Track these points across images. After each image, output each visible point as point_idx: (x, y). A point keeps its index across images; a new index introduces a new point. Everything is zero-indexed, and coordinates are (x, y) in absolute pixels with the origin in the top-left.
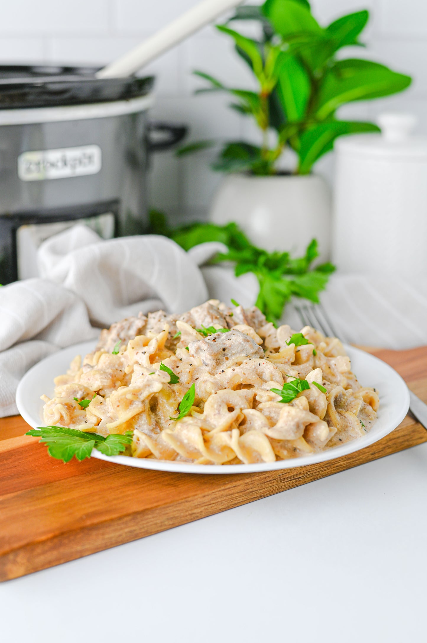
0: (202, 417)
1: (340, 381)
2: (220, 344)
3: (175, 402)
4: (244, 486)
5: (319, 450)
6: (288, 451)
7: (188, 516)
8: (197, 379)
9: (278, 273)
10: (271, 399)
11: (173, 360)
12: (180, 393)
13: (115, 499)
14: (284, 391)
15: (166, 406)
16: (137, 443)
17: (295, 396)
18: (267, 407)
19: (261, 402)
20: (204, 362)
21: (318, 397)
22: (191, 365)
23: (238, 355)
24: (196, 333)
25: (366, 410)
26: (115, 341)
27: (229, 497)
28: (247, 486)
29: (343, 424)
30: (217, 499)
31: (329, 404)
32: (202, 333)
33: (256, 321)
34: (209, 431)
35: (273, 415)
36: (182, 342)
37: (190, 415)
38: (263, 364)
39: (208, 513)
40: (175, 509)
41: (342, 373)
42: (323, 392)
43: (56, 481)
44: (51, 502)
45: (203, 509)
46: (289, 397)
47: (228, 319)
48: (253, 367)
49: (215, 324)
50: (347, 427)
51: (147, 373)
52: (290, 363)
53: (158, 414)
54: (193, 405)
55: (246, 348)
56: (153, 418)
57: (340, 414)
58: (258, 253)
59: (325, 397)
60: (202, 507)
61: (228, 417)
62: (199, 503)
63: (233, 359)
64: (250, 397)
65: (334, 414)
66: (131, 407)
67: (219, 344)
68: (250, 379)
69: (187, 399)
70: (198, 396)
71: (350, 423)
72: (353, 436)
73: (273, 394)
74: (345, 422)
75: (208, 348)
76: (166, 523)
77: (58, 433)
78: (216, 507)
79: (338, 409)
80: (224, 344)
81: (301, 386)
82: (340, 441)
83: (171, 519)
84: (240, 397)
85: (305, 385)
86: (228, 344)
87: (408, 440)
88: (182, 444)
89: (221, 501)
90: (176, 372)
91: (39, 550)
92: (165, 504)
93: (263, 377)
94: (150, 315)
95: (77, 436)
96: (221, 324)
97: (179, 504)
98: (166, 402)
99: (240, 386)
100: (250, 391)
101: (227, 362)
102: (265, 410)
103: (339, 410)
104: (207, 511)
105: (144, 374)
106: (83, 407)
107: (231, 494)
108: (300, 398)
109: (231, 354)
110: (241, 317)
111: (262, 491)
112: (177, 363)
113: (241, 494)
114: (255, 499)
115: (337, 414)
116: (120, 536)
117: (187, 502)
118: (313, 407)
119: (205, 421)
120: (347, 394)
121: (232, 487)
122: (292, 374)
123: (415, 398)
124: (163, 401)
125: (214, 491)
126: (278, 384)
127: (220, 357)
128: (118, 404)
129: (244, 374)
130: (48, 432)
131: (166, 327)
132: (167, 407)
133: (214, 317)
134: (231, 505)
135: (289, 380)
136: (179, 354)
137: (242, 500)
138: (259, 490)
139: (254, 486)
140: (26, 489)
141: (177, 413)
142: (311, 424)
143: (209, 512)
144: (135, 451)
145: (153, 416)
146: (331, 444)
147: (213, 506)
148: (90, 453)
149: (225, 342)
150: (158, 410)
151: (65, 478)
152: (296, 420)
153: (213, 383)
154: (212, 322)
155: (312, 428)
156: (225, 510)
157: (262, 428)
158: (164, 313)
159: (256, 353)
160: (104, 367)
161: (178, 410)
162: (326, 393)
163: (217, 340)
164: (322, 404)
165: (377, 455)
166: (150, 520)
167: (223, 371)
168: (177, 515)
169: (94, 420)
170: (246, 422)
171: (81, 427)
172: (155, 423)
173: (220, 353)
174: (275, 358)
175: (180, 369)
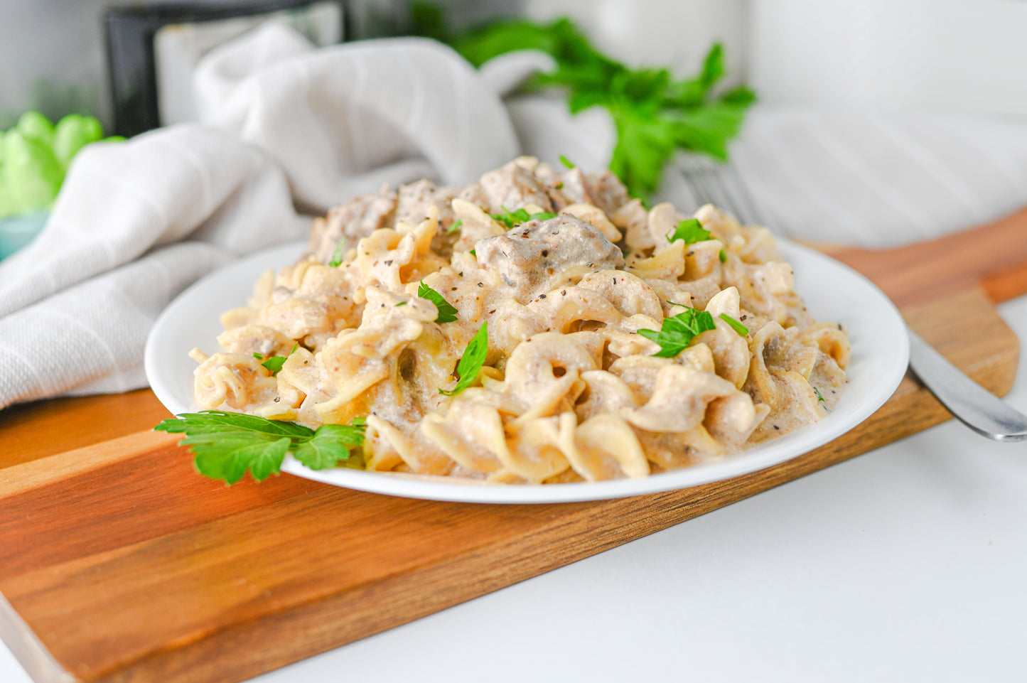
0: (502, 387)
1: (773, 310)
2: (536, 242)
3: (450, 358)
4: (588, 522)
5: (734, 449)
6: (672, 452)
7: (478, 585)
8: (492, 312)
9: (649, 107)
10: (639, 350)
11: (445, 276)
12: (459, 342)
13: (330, 555)
14: (664, 334)
15: (433, 367)
16: (374, 442)
17: (687, 343)
18: (631, 365)
19: (619, 355)
20: (506, 279)
21: (732, 344)
22: (480, 284)
23: (572, 264)
24: (491, 223)
25: (826, 368)
26: (336, 240)
27: (557, 544)
28: (594, 522)
29: (781, 396)
30: (535, 549)
31: (754, 357)
32: (503, 223)
33: (608, 197)
34: (516, 417)
35: (642, 381)
36: (465, 240)
37: (479, 384)
38: (622, 280)
39: (517, 577)
40: (451, 572)
41: (777, 295)
42: (740, 334)
43: (217, 519)
44: (204, 563)
45: (506, 569)
46: (674, 346)
47: (553, 194)
48: (603, 286)
49: (527, 204)
50: (789, 401)
51: (390, 303)
52: (675, 277)
53: (416, 382)
54: (485, 364)
55: (587, 249)
56: (407, 391)
57: (776, 376)
58: (612, 69)
59: (746, 343)
60: (505, 565)
61: (553, 388)
62: (498, 559)
63: (563, 272)
64: (596, 346)
65: (764, 377)
66: (362, 369)
67: (534, 243)
68: (596, 311)
69: (473, 353)
70: (496, 345)
71: (794, 394)
72: (802, 419)
73: (642, 340)
74: (785, 392)
75: (513, 250)
76: (434, 599)
77: (221, 423)
78: (532, 565)
79: (771, 366)
80: (545, 242)
81: (699, 322)
82: (775, 430)
83: (442, 591)
84: (577, 347)
85: (705, 322)
86: (552, 241)
87: (904, 423)
88: (462, 445)
89: (543, 553)
90: (452, 298)
91: (175, 664)
92: (430, 563)
93: (623, 306)
94: (405, 190)
95: (258, 428)
96: (541, 202)
97: (459, 561)
98: (431, 360)
99: (578, 325)
100: (597, 334)
101: (551, 278)
102: (627, 371)
103: (774, 368)
104: (515, 573)
105: (386, 305)
106: (273, 372)
107: (563, 539)
108: (697, 346)
109: (559, 262)
110: (579, 189)
111: (623, 530)
112: (454, 281)
113: (583, 537)
114: (610, 545)
115: (770, 377)
116: (341, 628)
117: (474, 557)
118: (723, 364)
119: (508, 395)
120: (788, 337)
121: (563, 525)
122: (678, 299)
123: (917, 340)
124: (425, 358)
125: (527, 534)
126: (652, 320)
127: (537, 267)
128: (336, 365)
129: (585, 301)
130: (199, 422)
131: (432, 211)
132: (434, 369)
133: (526, 190)
134: (562, 560)
135: (675, 311)
136: (458, 263)
137: (583, 550)
138: (617, 528)
139: (608, 522)
140: (157, 536)
141: (454, 380)
142: (718, 399)
143: (519, 574)
144: (371, 457)
145: (405, 387)
146: (759, 436)
147: (526, 564)
148: (279, 462)
149: (546, 238)
150: (416, 374)
151: (236, 511)
152: (689, 392)
153: (523, 320)
154: (523, 199)
155: (720, 405)
156: (549, 569)
157: (620, 408)
158: (431, 185)
159: (608, 259)
160: (313, 291)
161: (456, 374)
162: (748, 337)
163: (531, 234)
164: (740, 359)
165: (845, 453)
166: (402, 595)
167: (543, 297)
168: (455, 584)
169: (291, 397)
170: (590, 396)
171: (266, 411)
172: (411, 400)
173: (537, 261)
174: (645, 269)
175: (460, 293)
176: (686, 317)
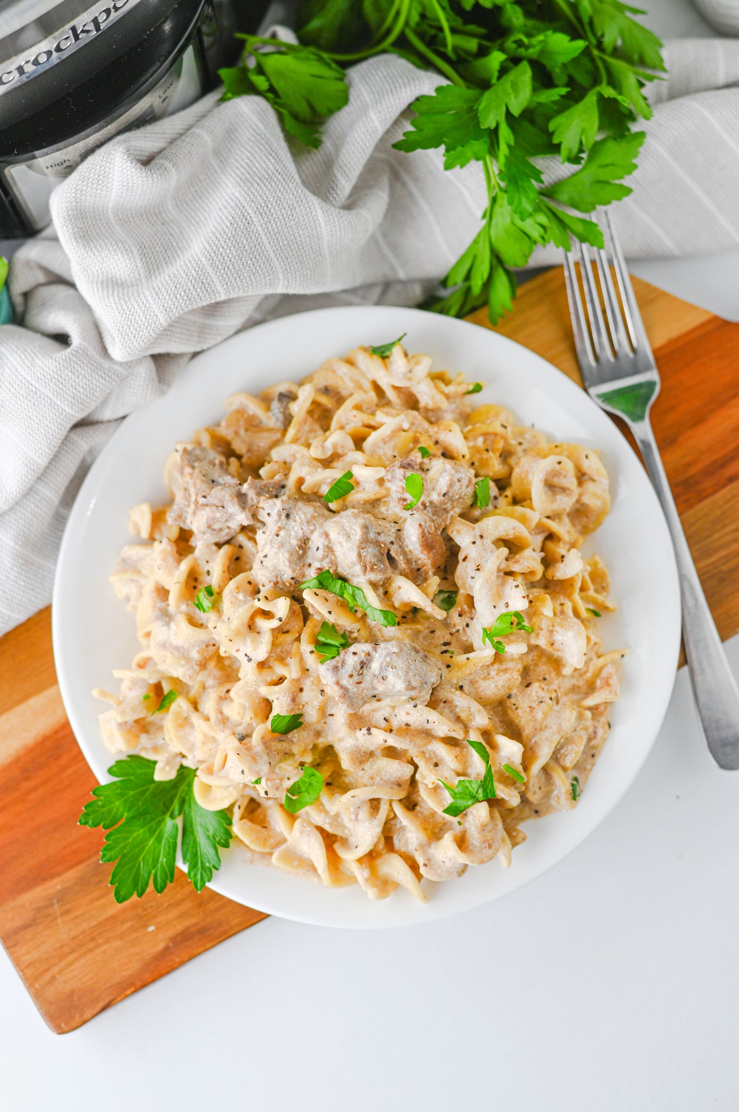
8: (332, 715)
22: (322, 692)
67: (366, 691)
90: (298, 707)
112: (301, 681)
136: (305, 652)
149: (376, 683)
174: (460, 667)
175: (305, 697)
176: (475, 786)
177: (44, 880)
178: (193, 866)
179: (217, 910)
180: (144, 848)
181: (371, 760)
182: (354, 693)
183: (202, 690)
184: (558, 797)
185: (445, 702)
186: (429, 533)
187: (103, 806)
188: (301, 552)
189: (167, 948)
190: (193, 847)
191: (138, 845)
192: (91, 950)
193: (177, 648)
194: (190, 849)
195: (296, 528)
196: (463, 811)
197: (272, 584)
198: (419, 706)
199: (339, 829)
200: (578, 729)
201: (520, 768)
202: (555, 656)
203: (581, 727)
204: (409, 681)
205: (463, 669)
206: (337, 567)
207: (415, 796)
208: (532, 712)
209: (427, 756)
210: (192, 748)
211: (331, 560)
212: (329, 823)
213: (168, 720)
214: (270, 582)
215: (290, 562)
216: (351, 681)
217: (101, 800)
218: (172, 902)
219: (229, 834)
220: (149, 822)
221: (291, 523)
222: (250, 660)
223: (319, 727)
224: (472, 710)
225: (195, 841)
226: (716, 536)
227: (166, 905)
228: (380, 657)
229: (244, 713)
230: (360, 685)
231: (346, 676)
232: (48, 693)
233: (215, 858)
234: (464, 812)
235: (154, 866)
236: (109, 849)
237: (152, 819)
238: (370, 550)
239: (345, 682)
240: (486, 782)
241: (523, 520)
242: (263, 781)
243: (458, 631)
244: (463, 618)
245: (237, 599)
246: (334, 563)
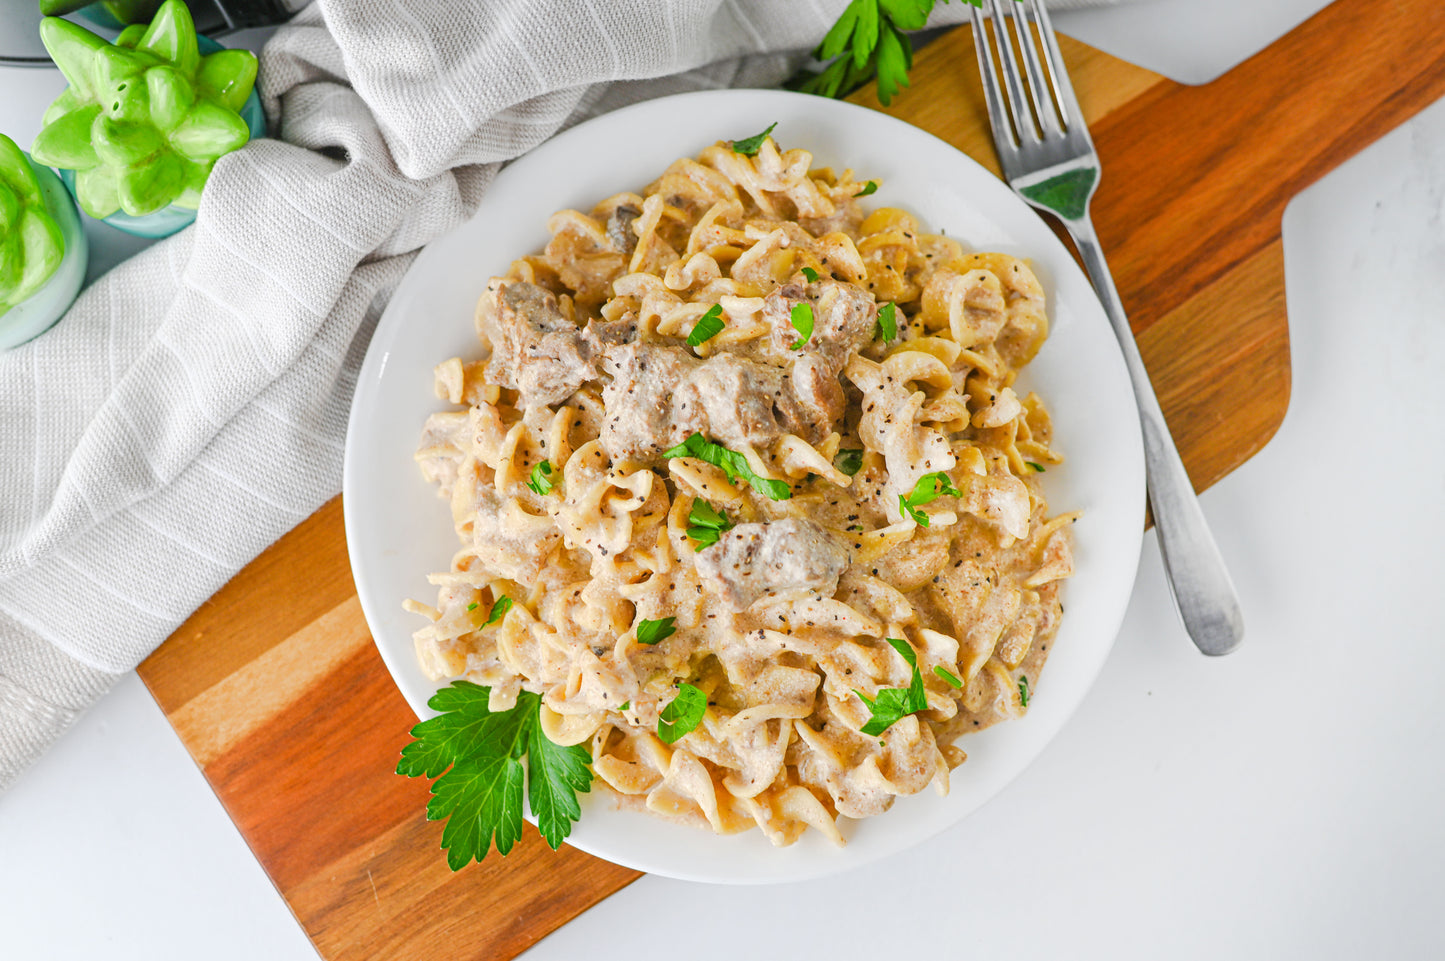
2: (759, 582)
8: (713, 616)
22: (699, 587)
38: (844, 619)
63: (784, 596)
80: (766, 580)
86: (775, 579)
90: (669, 605)
101: (772, 598)
112: (672, 575)
149: (769, 574)
167: (762, 637)
174: (872, 546)
175: (677, 595)
176: (900, 696)
177: (353, 847)
178: (545, 819)
179: (576, 871)
180: (482, 798)
181: (765, 670)
182: (742, 588)
183: (542, 594)
184: (1003, 703)
185: (856, 592)
186: (825, 378)
187: (426, 749)
188: (662, 411)
189: (516, 923)
190: (543, 794)
191: (474, 795)
192: (419, 932)
193: (509, 542)
194: (540, 796)
195: (654, 382)
196: (886, 728)
197: (627, 454)
198: (824, 599)
199: (729, 760)
200: (1024, 616)
201: (956, 670)
202: (990, 525)
203: (1027, 612)
204: (811, 569)
205: (877, 548)
206: (709, 428)
207: (822, 712)
208: (965, 597)
209: (837, 661)
210: (534, 669)
211: (702, 420)
212: (716, 754)
213: (503, 634)
214: (624, 452)
215: (649, 425)
216: (737, 572)
217: (422, 742)
218: (518, 864)
219: (589, 775)
220: (486, 765)
221: (647, 375)
222: (605, 553)
223: (696, 633)
224: (891, 600)
225: (546, 786)
226: (1183, 360)
227: (510, 868)
228: (772, 540)
229: (601, 621)
230: (749, 577)
231: (731, 566)
232: (345, 607)
233: (573, 806)
234: (888, 730)
235: (496, 821)
236: (438, 802)
237: (489, 762)
238: (752, 404)
239: (729, 574)
240: (914, 691)
241: (941, 354)
242: (632, 706)
243: (866, 500)
244: (872, 483)
245: (583, 476)
246: (705, 423)
